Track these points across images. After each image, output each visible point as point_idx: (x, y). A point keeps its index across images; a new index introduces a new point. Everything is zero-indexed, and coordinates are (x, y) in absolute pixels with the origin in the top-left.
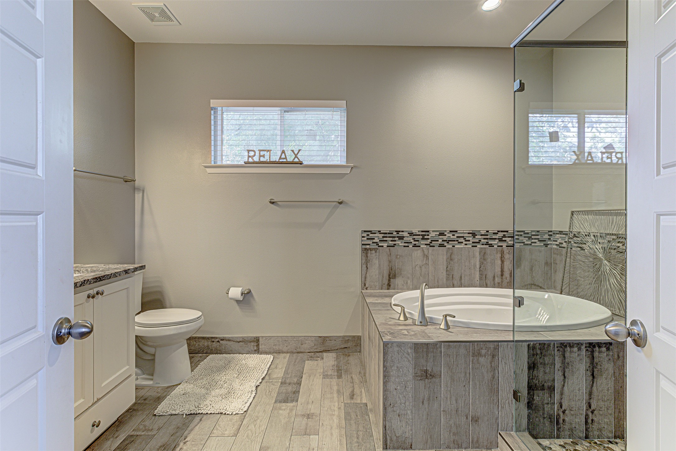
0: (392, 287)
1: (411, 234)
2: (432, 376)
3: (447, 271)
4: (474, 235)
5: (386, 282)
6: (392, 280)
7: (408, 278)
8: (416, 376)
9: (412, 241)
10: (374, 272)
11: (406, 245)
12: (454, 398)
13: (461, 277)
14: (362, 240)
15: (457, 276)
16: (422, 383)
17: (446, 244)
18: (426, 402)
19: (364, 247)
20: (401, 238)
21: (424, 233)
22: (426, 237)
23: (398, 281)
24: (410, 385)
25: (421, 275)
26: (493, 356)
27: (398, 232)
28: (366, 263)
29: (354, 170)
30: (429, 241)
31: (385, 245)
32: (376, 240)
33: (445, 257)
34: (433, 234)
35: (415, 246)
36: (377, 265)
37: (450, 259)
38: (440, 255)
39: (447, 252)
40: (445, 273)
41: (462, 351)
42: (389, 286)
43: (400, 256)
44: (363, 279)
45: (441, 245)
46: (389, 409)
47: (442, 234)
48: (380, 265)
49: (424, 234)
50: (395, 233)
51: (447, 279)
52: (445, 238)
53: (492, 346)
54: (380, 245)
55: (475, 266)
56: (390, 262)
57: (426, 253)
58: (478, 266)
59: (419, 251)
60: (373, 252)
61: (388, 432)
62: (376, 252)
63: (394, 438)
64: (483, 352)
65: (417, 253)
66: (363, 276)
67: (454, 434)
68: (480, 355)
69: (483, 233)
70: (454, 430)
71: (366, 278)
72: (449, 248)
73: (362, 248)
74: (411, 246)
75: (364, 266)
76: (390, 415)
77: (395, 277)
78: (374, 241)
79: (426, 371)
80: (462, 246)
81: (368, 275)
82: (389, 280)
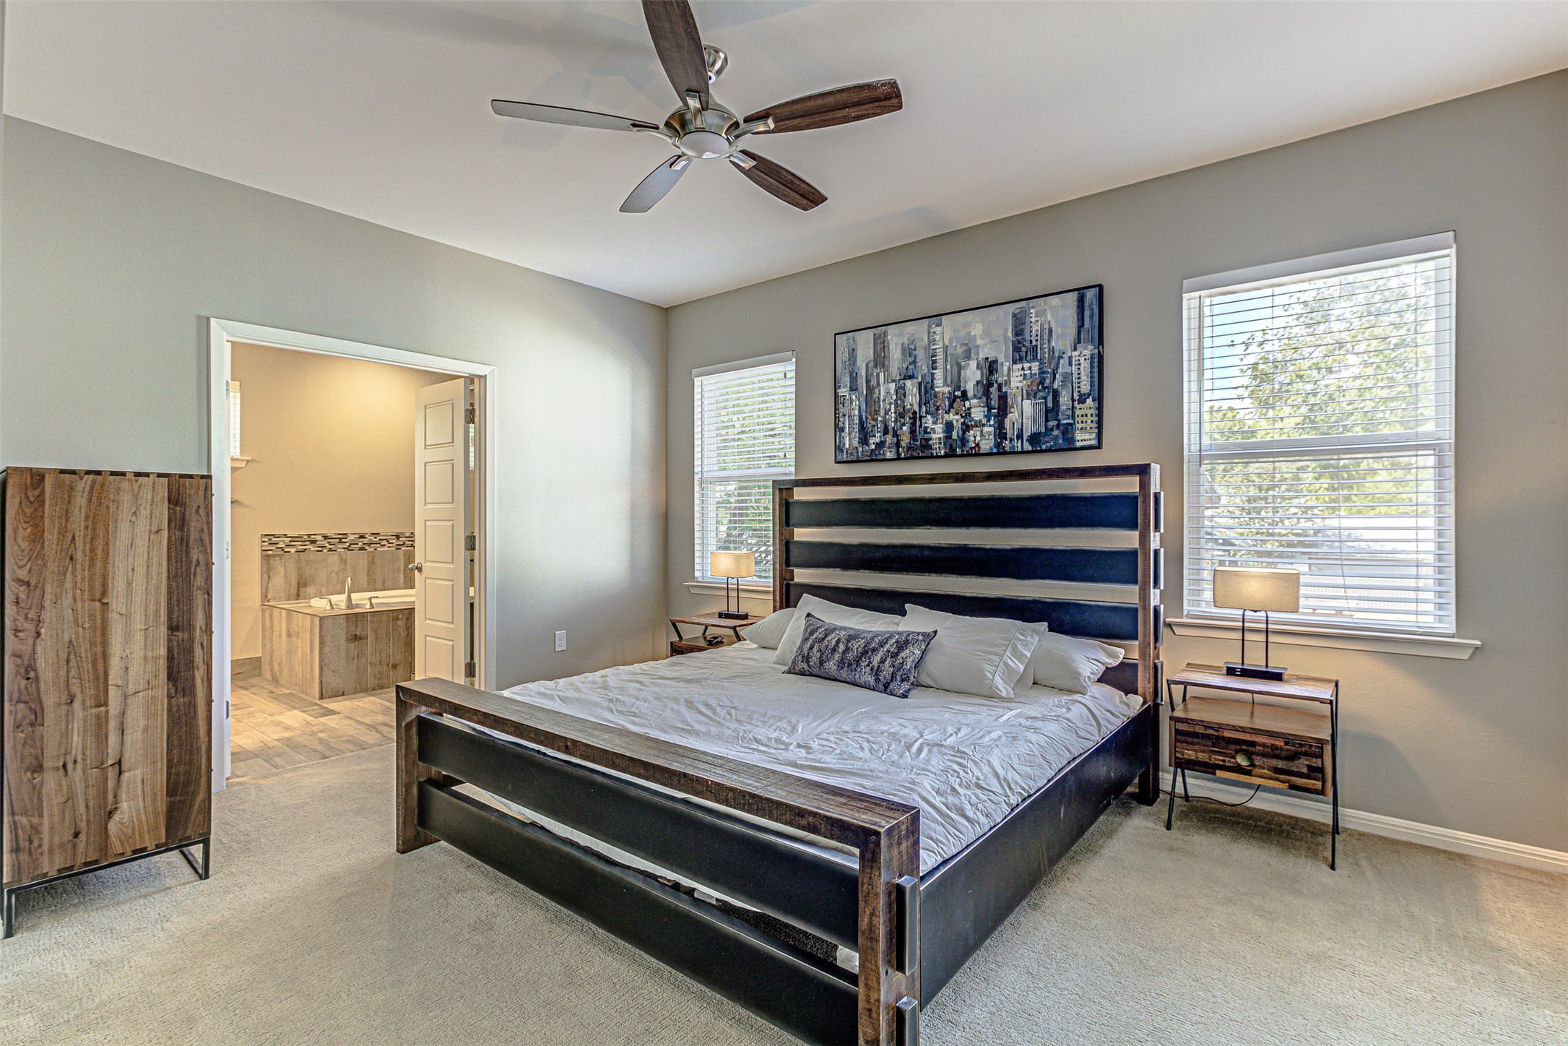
0: (302, 596)
1: (326, 537)
2: (361, 638)
3: (368, 575)
4: (398, 537)
5: (294, 591)
6: (302, 589)
7: (322, 586)
8: (347, 640)
9: (327, 545)
10: (278, 581)
11: (320, 549)
12: (378, 653)
13: (384, 581)
14: (262, 546)
15: (379, 581)
16: (352, 645)
17: (367, 547)
18: (356, 659)
19: (265, 553)
20: (313, 542)
21: (341, 536)
22: (343, 540)
23: (311, 590)
24: (343, 648)
25: (338, 581)
26: (408, 619)
27: (309, 535)
28: (267, 571)
29: (250, 464)
30: (348, 544)
31: (293, 550)
32: (281, 545)
33: (366, 562)
34: (352, 537)
35: (330, 550)
36: (283, 574)
37: (372, 562)
38: (362, 559)
39: (368, 556)
40: (365, 578)
41: (384, 617)
42: (298, 596)
43: (313, 562)
44: (264, 590)
45: (362, 549)
46: (325, 668)
47: (362, 537)
48: (286, 573)
49: (342, 538)
50: (306, 537)
51: (369, 584)
52: (366, 541)
53: (406, 612)
54: (286, 550)
55: (399, 569)
56: (299, 569)
57: (344, 556)
58: (402, 569)
59: (335, 556)
60: (278, 558)
61: (324, 685)
62: (281, 558)
63: (329, 690)
64: (400, 617)
65: (334, 558)
66: (264, 587)
67: (378, 679)
68: (398, 619)
69: (407, 535)
70: (378, 676)
71: (267, 588)
72: (370, 552)
73: (262, 555)
74: (325, 551)
75: (265, 575)
76: (326, 672)
77: (305, 585)
78: (278, 546)
79: (356, 635)
80: (385, 549)
81: (270, 585)
82: (298, 590)
